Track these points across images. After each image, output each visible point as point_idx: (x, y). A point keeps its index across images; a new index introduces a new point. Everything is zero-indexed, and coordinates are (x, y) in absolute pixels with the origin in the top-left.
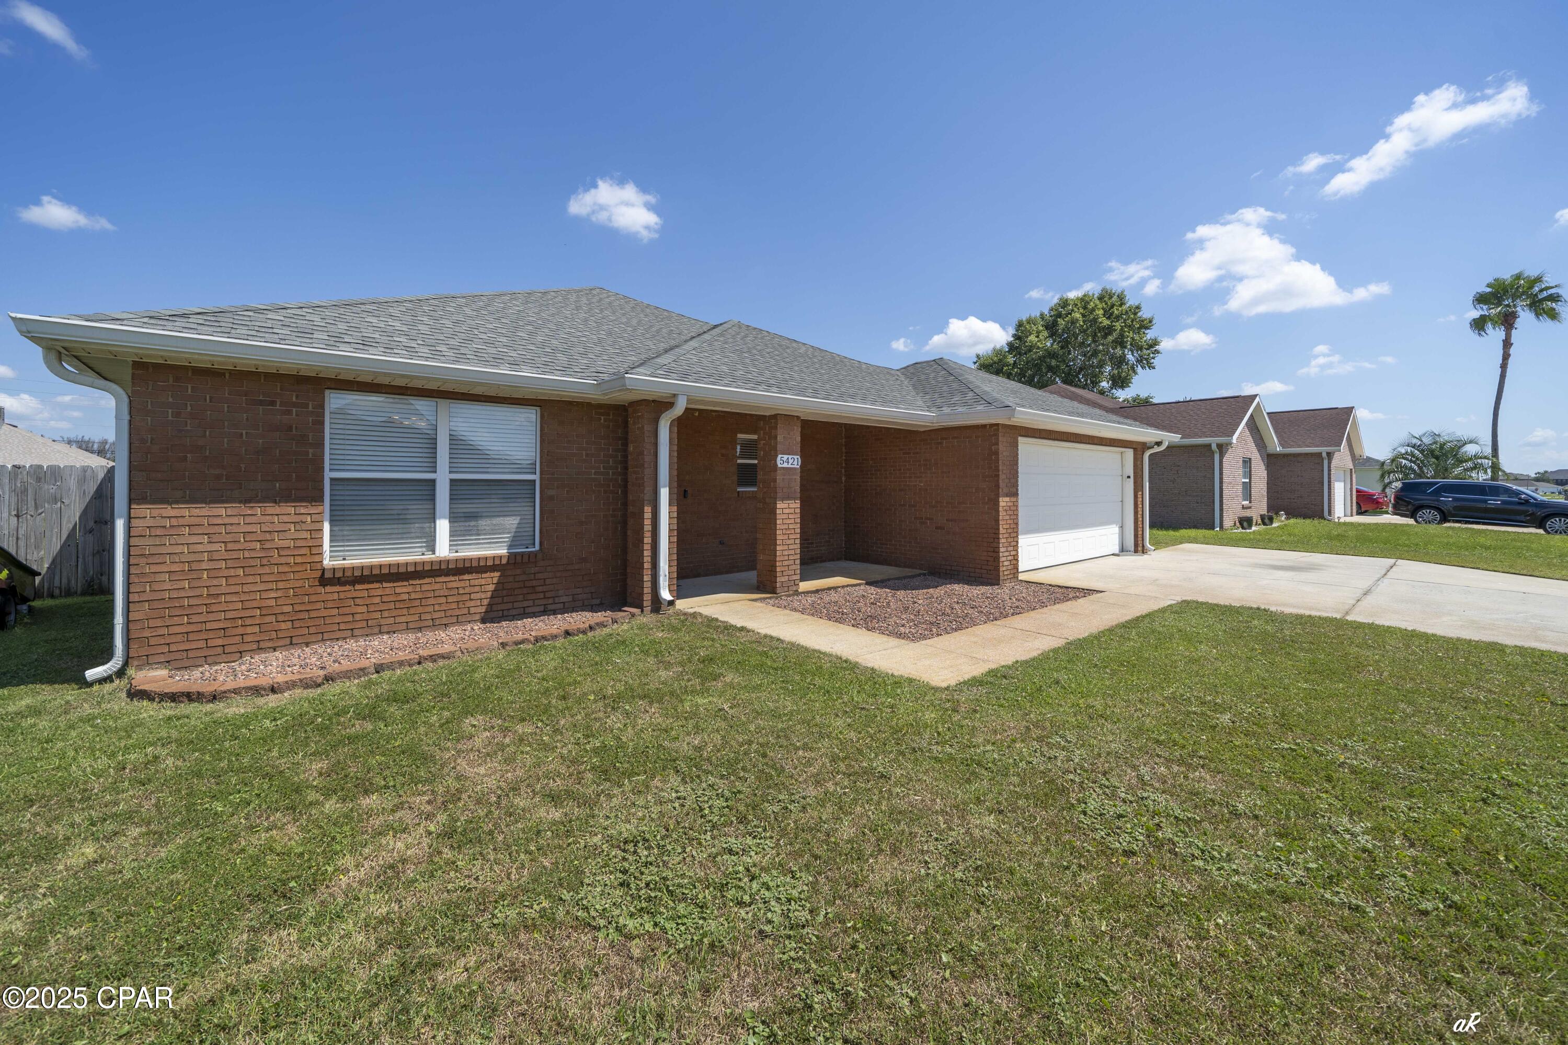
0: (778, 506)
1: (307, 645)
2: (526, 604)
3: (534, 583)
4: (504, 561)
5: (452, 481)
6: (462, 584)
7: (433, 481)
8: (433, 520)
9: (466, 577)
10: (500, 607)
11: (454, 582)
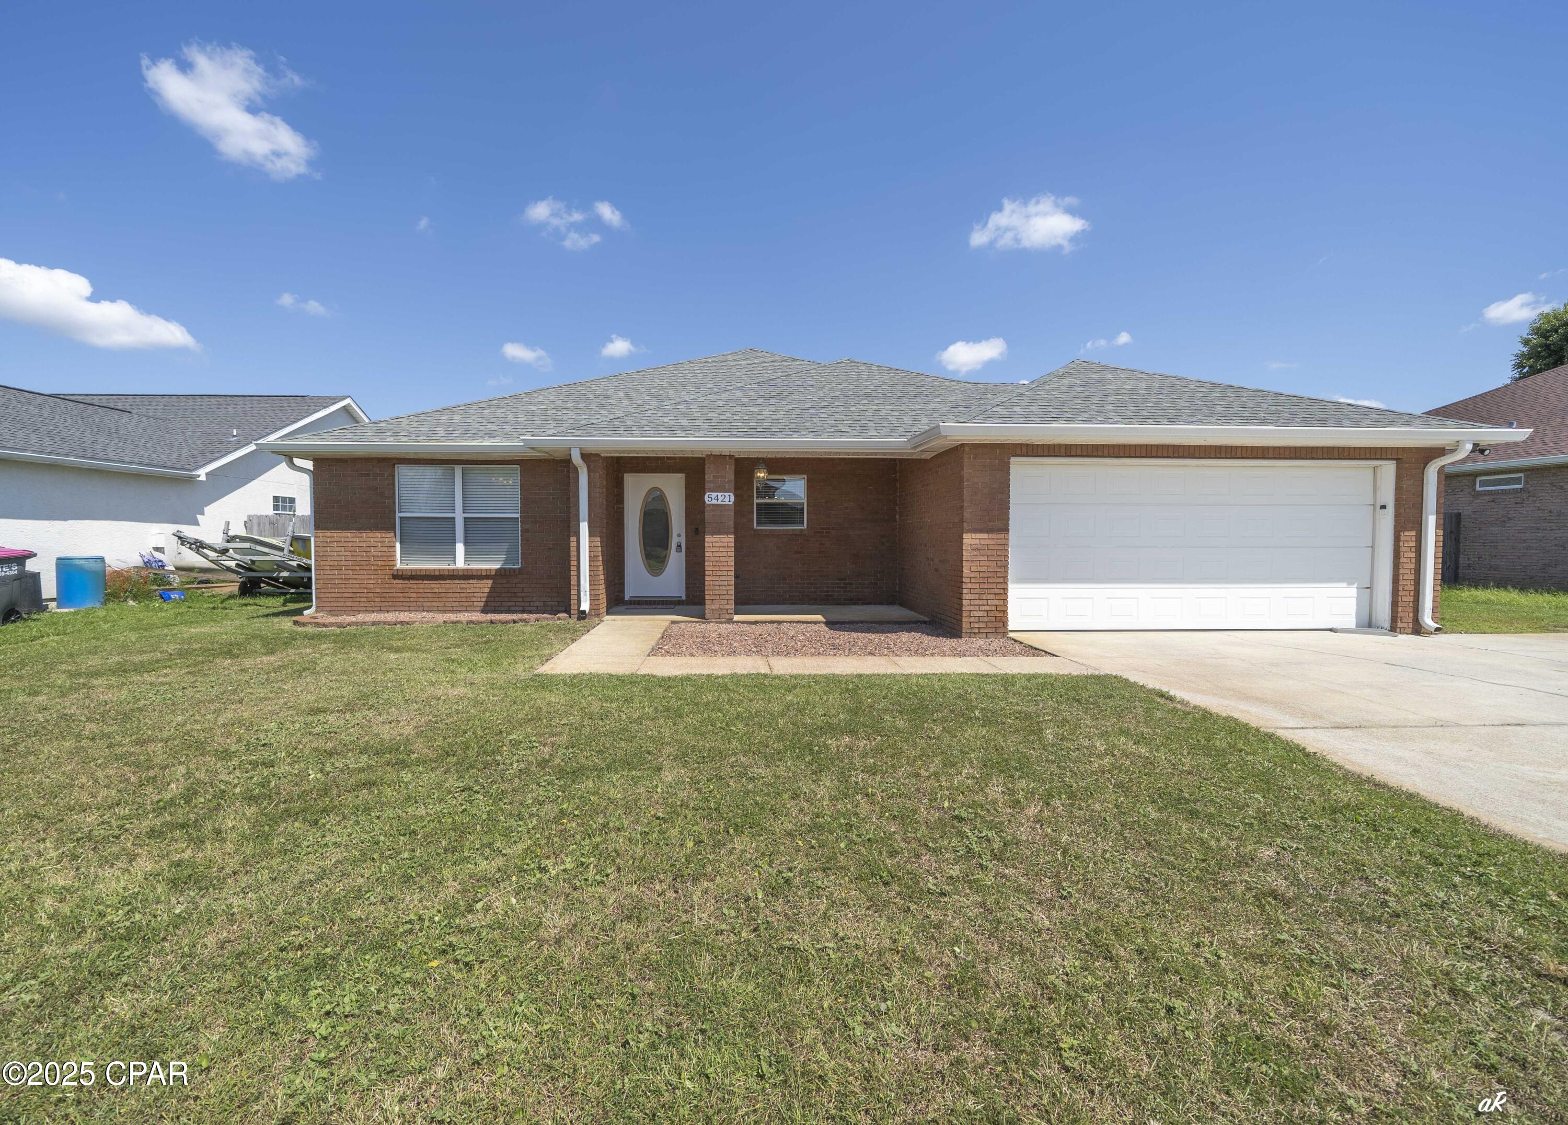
0: (707, 540)
1: (388, 612)
2: (510, 604)
3: (516, 590)
4: (493, 573)
5: (465, 518)
6: (468, 586)
7: (454, 518)
8: (454, 543)
9: (471, 581)
10: (493, 604)
11: (464, 584)
